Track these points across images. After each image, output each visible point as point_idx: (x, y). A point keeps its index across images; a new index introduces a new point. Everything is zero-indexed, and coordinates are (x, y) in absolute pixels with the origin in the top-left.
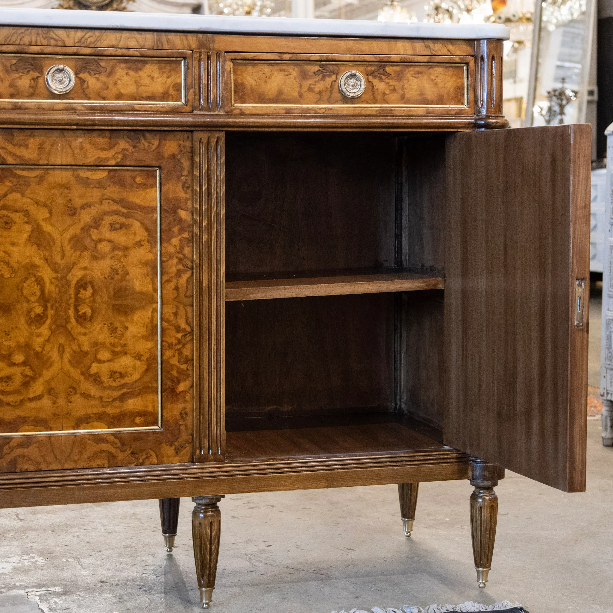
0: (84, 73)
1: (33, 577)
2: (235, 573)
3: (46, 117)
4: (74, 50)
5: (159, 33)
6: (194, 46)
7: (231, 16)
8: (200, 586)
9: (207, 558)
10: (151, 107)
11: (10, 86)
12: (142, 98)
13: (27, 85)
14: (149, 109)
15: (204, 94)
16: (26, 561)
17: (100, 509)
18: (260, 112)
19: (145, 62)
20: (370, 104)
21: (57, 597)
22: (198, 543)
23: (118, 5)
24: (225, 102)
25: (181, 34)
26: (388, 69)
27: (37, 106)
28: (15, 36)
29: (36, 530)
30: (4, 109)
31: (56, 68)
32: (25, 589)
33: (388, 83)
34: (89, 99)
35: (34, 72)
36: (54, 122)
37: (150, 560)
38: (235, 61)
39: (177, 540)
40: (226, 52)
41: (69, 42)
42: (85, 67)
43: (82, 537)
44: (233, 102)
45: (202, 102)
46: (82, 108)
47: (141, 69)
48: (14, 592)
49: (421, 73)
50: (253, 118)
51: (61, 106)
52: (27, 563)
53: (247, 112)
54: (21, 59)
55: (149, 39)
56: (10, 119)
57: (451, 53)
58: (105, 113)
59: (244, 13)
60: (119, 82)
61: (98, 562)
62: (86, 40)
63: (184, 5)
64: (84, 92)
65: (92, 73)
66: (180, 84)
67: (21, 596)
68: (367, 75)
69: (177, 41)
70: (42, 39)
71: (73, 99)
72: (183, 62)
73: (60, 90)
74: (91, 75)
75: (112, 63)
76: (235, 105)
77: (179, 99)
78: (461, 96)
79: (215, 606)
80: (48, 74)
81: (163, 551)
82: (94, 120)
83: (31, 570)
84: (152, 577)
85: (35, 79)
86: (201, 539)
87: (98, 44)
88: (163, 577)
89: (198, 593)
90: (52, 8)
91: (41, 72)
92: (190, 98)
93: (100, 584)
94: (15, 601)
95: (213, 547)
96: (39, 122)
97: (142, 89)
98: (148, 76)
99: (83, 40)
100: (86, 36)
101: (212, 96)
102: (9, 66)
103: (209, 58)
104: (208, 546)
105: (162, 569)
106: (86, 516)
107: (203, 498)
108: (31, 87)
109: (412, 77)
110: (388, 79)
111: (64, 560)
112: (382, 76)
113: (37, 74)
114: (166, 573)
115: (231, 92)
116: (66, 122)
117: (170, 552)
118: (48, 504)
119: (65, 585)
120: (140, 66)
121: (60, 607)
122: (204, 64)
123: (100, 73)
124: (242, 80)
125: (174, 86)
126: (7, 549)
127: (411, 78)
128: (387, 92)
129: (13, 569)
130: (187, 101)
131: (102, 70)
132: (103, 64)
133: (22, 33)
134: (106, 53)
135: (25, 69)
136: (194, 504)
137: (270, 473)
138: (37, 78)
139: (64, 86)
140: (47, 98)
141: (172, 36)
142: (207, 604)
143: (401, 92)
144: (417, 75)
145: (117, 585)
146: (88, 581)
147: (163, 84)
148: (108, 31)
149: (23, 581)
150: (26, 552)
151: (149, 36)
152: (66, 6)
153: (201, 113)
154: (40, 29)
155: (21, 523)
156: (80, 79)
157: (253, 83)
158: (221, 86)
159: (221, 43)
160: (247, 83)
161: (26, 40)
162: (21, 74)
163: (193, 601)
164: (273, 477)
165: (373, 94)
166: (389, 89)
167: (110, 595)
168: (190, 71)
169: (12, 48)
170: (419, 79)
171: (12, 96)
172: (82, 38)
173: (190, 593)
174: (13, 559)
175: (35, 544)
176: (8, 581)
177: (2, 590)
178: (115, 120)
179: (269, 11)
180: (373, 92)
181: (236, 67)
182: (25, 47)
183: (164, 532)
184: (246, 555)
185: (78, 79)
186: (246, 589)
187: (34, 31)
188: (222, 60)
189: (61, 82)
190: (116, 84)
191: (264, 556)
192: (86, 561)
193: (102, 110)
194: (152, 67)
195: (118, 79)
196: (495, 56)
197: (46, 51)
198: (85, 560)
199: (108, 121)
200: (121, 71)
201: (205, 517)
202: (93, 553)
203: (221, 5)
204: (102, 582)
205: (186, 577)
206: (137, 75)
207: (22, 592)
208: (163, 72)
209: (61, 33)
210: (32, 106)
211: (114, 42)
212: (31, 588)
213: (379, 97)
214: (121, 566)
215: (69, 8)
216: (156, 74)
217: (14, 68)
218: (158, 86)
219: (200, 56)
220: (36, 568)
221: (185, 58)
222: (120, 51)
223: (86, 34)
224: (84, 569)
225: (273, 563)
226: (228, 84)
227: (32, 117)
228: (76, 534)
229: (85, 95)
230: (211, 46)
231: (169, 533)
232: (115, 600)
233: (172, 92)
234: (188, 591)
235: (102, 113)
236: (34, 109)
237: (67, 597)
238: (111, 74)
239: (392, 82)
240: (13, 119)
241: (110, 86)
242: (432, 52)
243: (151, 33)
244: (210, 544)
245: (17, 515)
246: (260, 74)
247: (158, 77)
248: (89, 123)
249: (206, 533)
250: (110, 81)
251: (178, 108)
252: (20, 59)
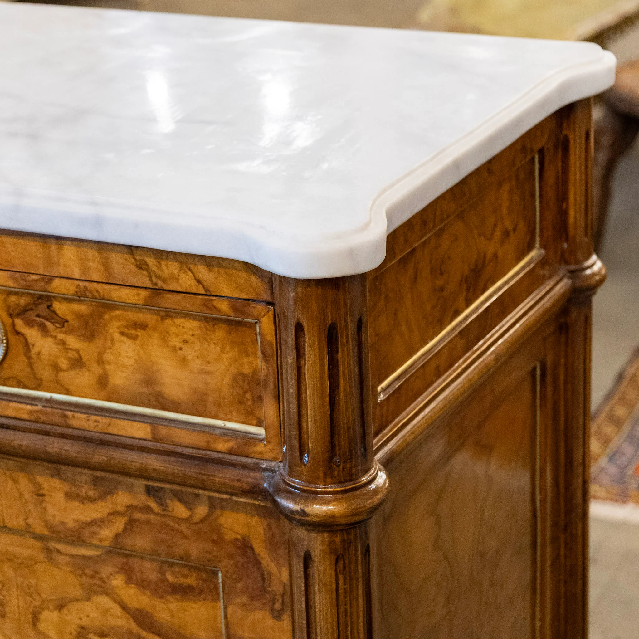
20: (25, 387)
26: (57, 306)
33: (63, 343)
49: (144, 327)
57: (206, 290)
68: (11, 316)
78: (254, 401)
109: (122, 333)
110: (61, 332)
112: (48, 324)
127: (117, 336)
128: (64, 364)
143: (97, 370)
144: (133, 332)
165: (31, 365)
166: (68, 359)
170: (138, 342)
180: (30, 358)
196: (305, 323)
213: (45, 374)
239: (73, 342)
242: (154, 280)
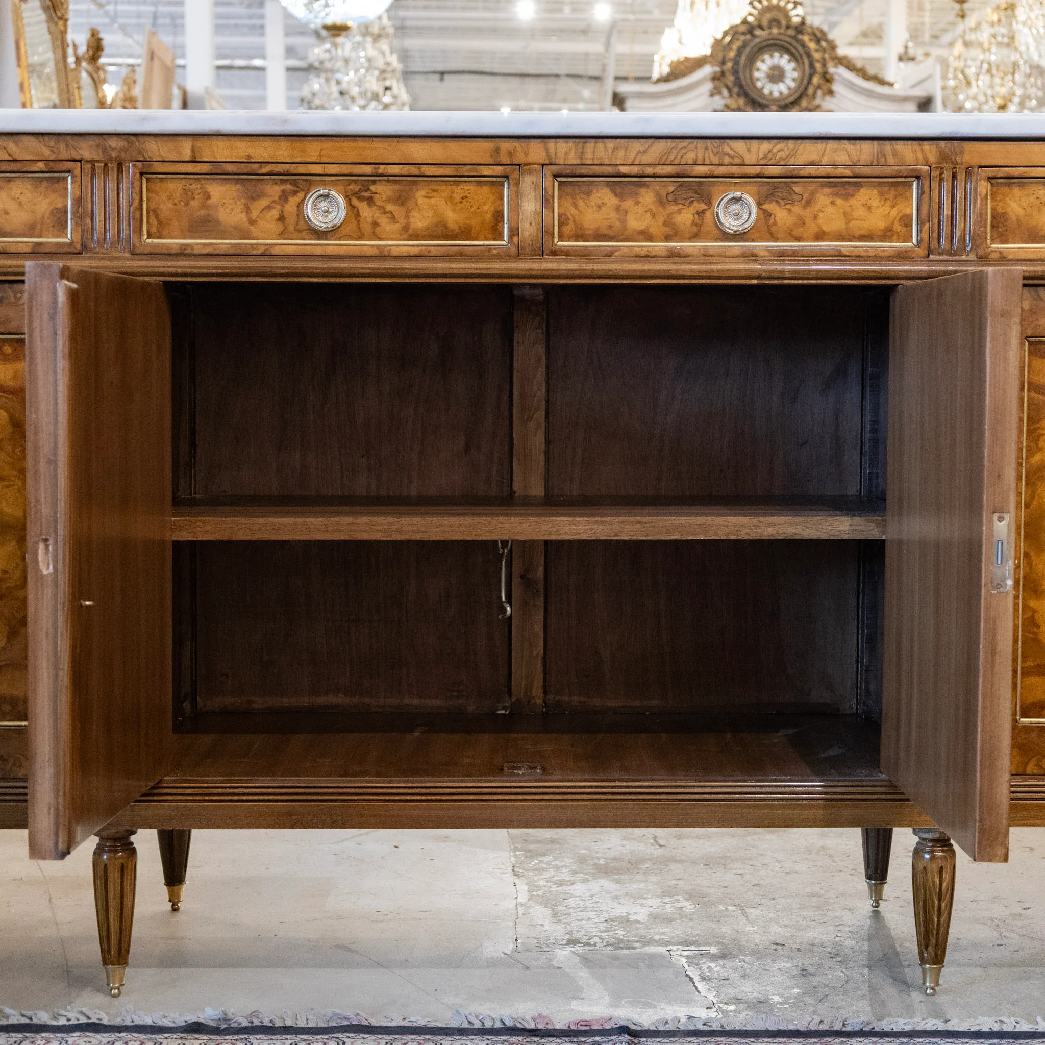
0: (770, 203)
1: (678, 930)
2: (974, 945)
3: (714, 267)
4: (757, 170)
5: (882, 142)
6: (932, 159)
7: (976, 113)
8: (923, 961)
9: (933, 920)
10: (867, 251)
11: (665, 224)
12: (854, 237)
13: (689, 222)
14: (864, 254)
15: (946, 230)
16: (669, 905)
17: (773, 837)
18: (1032, 256)
19: (859, 185)
21: (712, 961)
22: (921, 898)
23: (809, 103)
24: (977, 241)
25: (914, 142)
27: (702, 252)
28: (675, 152)
29: (681, 862)
30: (655, 256)
31: (730, 197)
32: (667, 946)
34: (777, 240)
35: (699, 203)
36: (727, 274)
37: (847, 917)
38: (994, 181)
39: (888, 889)
40: (980, 167)
41: (750, 158)
42: (772, 195)
43: (748, 876)
44: (989, 242)
45: (943, 241)
46: (766, 254)
47: (853, 196)
48: (652, 949)
50: (1021, 265)
51: (737, 251)
52: (669, 909)
53: (1010, 257)
54: (682, 185)
55: (867, 151)
56: (664, 270)
58: (798, 260)
59: (995, 109)
60: (821, 214)
61: (771, 915)
62: (775, 155)
63: (905, 99)
64: (769, 229)
65: (782, 202)
66: (911, 217)
67: (662, 956)
69: (908, 152)
70: (712, 155)
71: (753, 241)
72: (915, 184)
73: (735, 229)
74: (779, 206)
75: (811, 188)
76: (993, 246)
77: (909, 239)
79: (945, 992)
80: (718, 206)
81: (865, 905)
82: (782, 272)
83: (676, 919)
84: (849, 943)
85: (701, 213)
86: (925, 892)
87: (792, 161)
88: (866, 943)
89: (919, 971)
90: (715, 111)
91: (709, 203)
92: (925, 236)
93: (775, 947)
94: (654, 962)
95: (943, 905)
96: (704, 274)
97: (853, 224)
98: (863, 205)
99: (770, 156)
100: (775, 150)
101: (958, 233)
102: (664, 195)
103: (954, 177)
104: (936, 902)
105: (864, 933)
106: (753, 847)
107: (928, 831)
108: (694, 224)
111: (721, 907)
113: (703, 206)
114: (870, 938)
115: (986, 227)
116: (743, 274)
117: (876, 907)
118: (703, 825)
119: (723, 944)
120: (851, 190)
121: (716, 975)
122: (947, 186)
123: (793, 202)
124: (1003, 208)
125: (901, 219)
126: (642, 885)
129: (649, 915)
130: (920, 242)
131: (796, 197)
132: (797, 189)
133: (685, 148)
134: (802, 173)
135: (686, 199)
136: (916, 839)
137: (1033, 799)
138: (703, 211)
139: (741, 221)
140: (716, 240)
141: (899, 146)
142: (932, 988)
145: (798, 950)
146: (756, 941)
147: (885, 216)
148: (807, 141)
149: (664, 933)
150: (667, 893)
151: (867, 146)
152: (734, 106)
153: (941, 258)
154: (709, 142)
155: (660, 851)
156: (765, 211)
157: (1021, 212)
158: (972, 218)
159: (972, 154)
160: (1010, 213)
161: (690, 157)
162: (681, 207)
163: (910, 982)
164: (1038, 805)
167: (789, 965)
168: (926, 196)
169: (669, 170)
171: (667, 238)
172: (770, 151)
173: (906, 970)
174: (650, 902)
175: (680, 882)
176: (643, 932)
177: (635, 944)
178: (813, 271)
179: (1034, 102)
181: (995, 189)
182: (688, 167)
183: (869, 877)
184: (991, 919)
185: (761, 212)
186: (992, 971)
187: (700, 144)
188: (974, 178)
189: (737, 216)
190: (815, 217)
191: (1019, 923)
192: (753, 912)
193: (794, 255)
194: (869, 192)
195: (820, 211)
197: (716, 173)
198: (752, 910)
199: (804, 271)
200: (823, 199)
201: (933, 858)
202: (764, 901)
203: (961, 97)
204: (776, 944)
205: (900, 946)
206: (848, 204)
207: (662, 950)
208: (886, 199)
209: (739, 146)
210: (695, 252)
211: (814, 157)
212: (675, 944)
214: (804, 923)
215: (739, 109)
216: (875, 202)
217: (670, 197)
218: (877, 220)
219: (941, 174)
220: (682, 916)
221: (918, 177)
222: (823, 171)
223: (775, 146)
224: (751, 923)
225: (1032, 935)
226: (982, 215)
227: (694, 267)
228: (740, 872)
229: (771, 234)
230: (958, 159)
231: (876, 879)
232: (795, 972)
233: (897, 227)
234: (901, 965)
235: (795, 260)
236: (698, 257)
237: (726, 962)
238: (809, 203)
240: (669, 271)
241: (807, 221)
243: (870, 142)
244: (940, 900)
245: (655, 838)
246: (1032, 199)
247: (878, 207)
248: (776, 275)
249: (934, 883)
250: (808, 213)
251: (906, 251)
252: (680, 185)
